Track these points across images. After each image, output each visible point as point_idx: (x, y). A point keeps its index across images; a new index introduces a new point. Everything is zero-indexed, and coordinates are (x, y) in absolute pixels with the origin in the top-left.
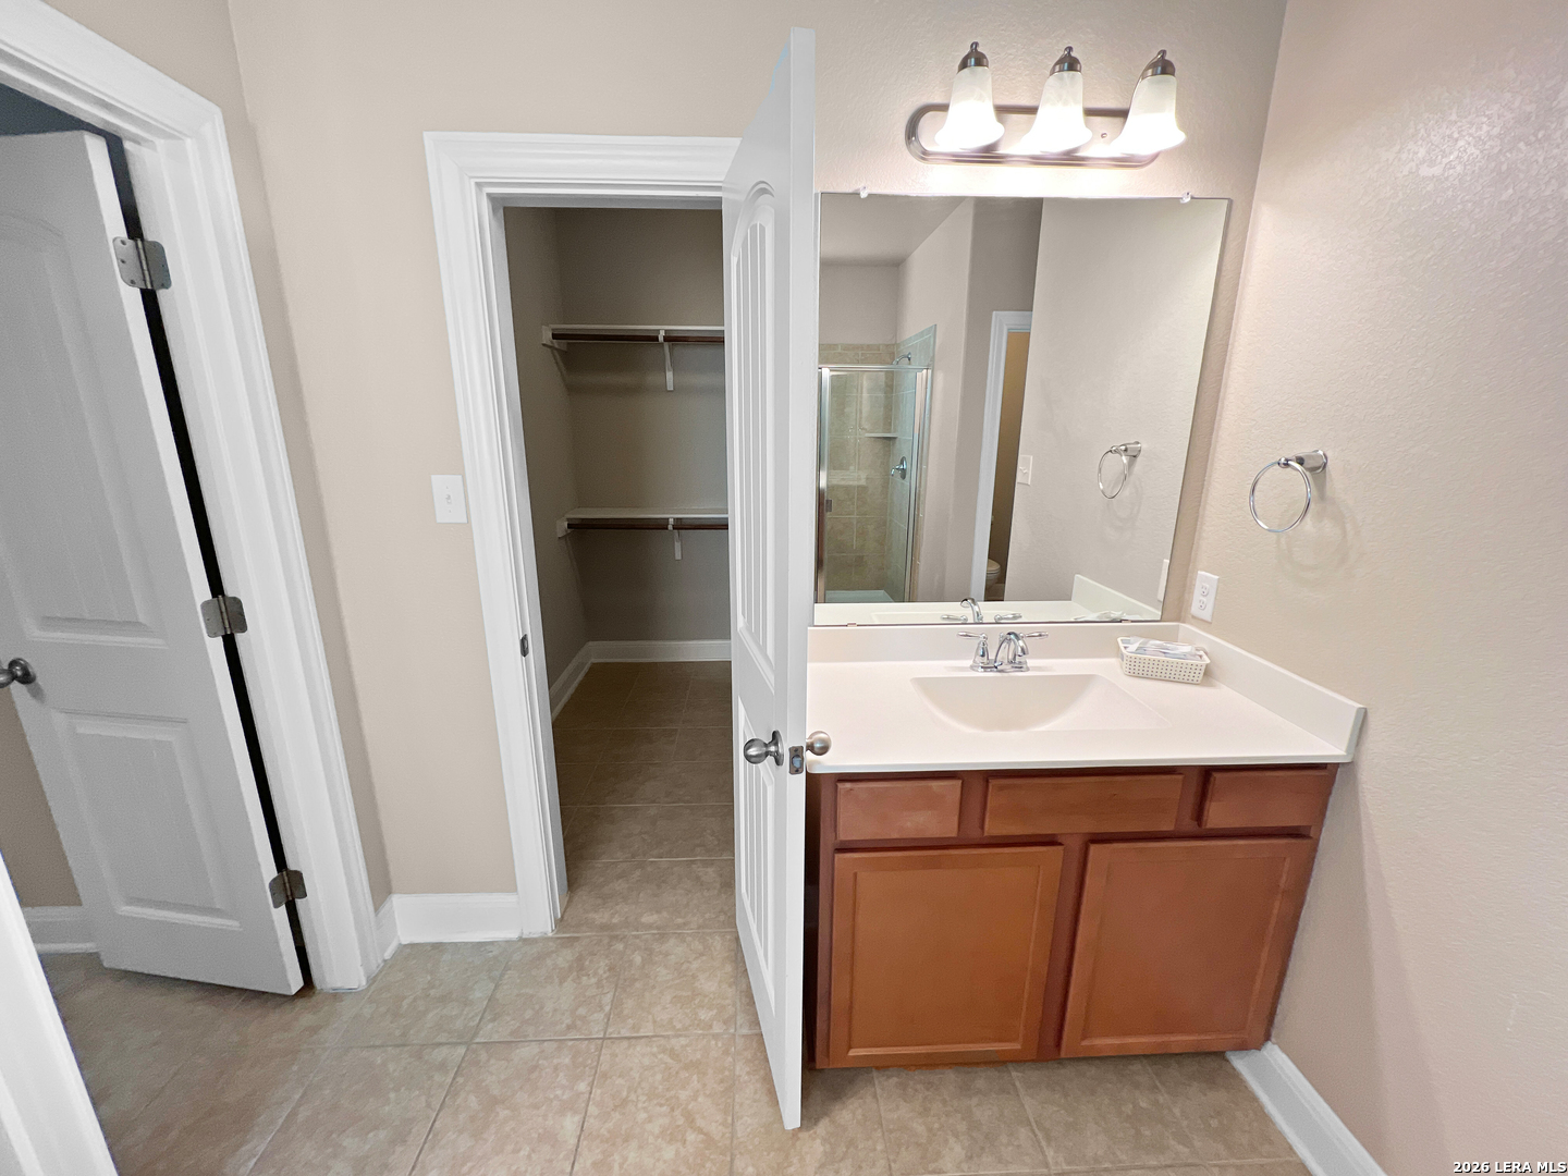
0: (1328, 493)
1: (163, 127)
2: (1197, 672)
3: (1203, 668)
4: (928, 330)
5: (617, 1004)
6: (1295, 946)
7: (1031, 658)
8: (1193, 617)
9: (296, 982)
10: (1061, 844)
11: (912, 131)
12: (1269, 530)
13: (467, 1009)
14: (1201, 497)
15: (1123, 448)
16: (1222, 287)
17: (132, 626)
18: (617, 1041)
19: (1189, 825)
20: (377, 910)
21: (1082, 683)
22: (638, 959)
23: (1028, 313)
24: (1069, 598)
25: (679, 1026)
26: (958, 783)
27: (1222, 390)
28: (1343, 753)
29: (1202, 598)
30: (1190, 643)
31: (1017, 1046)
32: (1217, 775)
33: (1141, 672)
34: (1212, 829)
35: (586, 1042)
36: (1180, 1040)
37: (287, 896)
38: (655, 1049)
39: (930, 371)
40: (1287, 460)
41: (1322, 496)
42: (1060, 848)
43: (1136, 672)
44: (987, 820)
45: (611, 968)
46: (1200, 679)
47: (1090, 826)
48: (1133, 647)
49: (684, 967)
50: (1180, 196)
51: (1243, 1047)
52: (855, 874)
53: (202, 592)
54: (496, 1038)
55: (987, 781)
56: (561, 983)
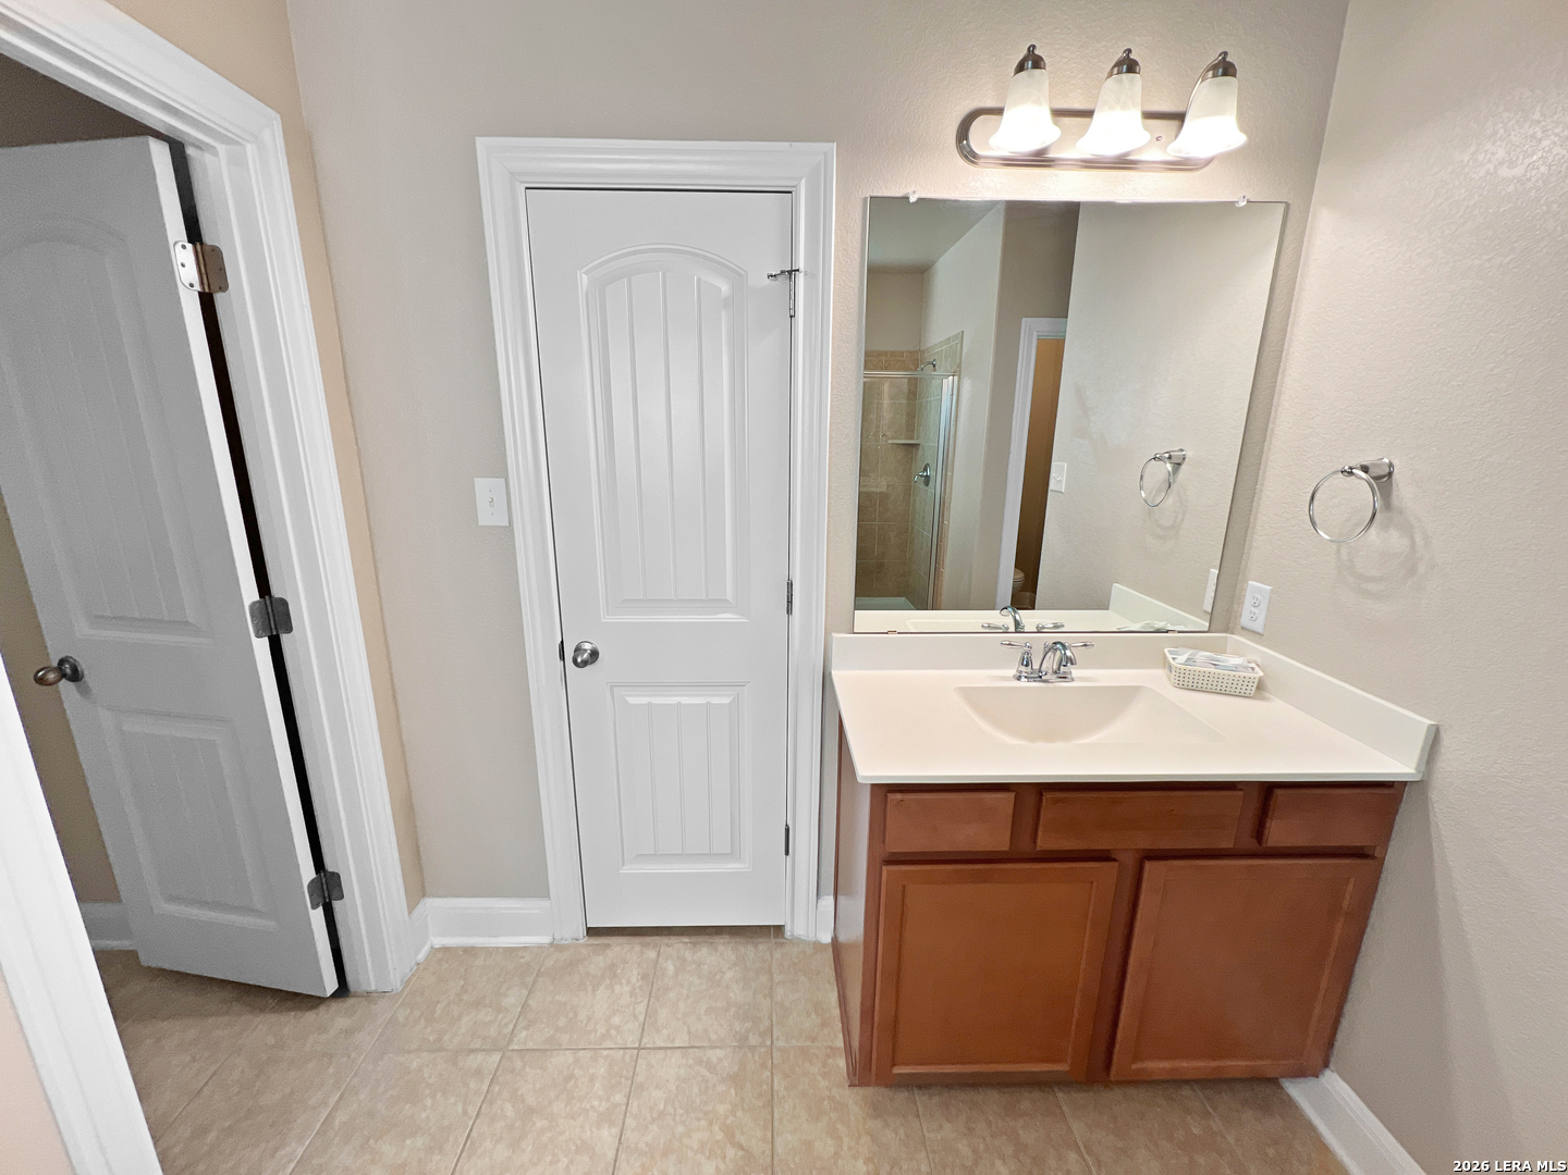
0: (1395, 501)
1: (224, 132)
2: (1250, 684)
3: (1256, 681)
4: (956, 337)
5: (650, 1013)
6: (1358, 970)
7: (1079, 668)
8: (1243, 628)
9: (331, 985)
10: (1115, 860)
11: (963, 132)
12: (1331, 541)
13: (500, 1016)
14: (1252, 506)
15: (1167, 455)
16: (1277, 291)
17: (182, 625)
18: (652, 1052)
19: (1249, 843)
20: (410, 912)
21: (1127, 695)
22: (671, 968)
23: (1064, 320)
24: (1106, 608)
25: (714, 1037)
26: (1011, 796)
27: (1276, 397)
28: (1413, 771)
29: (1253, 609)
30: (1241, 655)
31: (1063, 1067)
32: (1279, 792)
33: (1190, 684)
34: (1272, 848)
35: (622, 1052)
36: (1236, 1066)
37: (324, 898)
38: (691, 1062)
39: (956, 378)
40: (1351, 468)
41: (1388, 506)
42: (1116, 864)
43: (1186, 684)
44: (1040, 833)
45: (644, 977)
46: (1252, 693)
47: (1145, 842)
48: (1182, 659)
49: (718, 977)
50: (1235, 200)
51: (1301, 1073)
52: (904, 887)
53: (250, 593)
54: (530, 1045)
55: (1042, 795)
56: (594, 991)
